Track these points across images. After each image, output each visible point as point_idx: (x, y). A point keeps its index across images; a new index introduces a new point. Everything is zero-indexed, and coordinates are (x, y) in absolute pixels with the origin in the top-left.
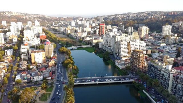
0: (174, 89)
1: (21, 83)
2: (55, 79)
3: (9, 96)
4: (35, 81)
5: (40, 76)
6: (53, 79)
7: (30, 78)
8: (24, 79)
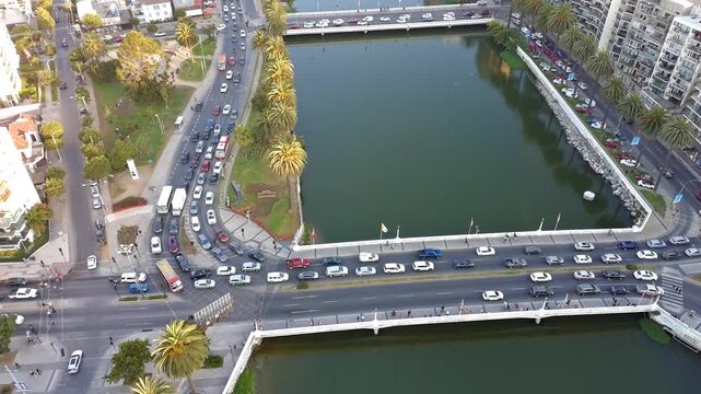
0: (617, 37)
1: (102, 27)
2: (214, 17)
3: (79, 65)
4: (148, 21)
5: (161, 5)
6: (211, 15)
7: (129, 11)
8: (109, 14)
